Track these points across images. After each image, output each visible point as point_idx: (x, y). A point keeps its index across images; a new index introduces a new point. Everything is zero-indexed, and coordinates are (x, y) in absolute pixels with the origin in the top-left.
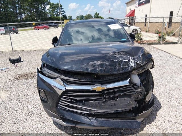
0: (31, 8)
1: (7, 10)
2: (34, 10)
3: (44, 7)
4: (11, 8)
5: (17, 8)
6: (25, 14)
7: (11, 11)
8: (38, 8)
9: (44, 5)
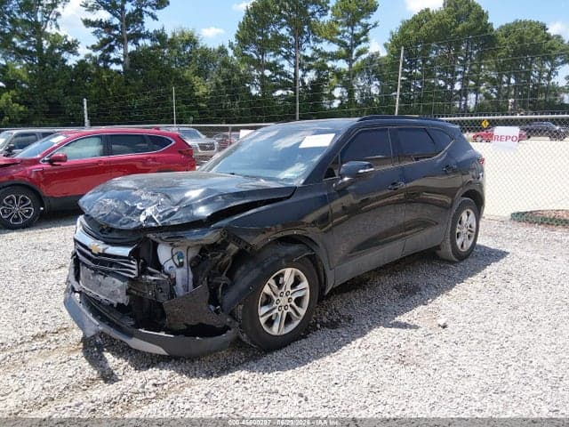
0: (501, 76)
1: (427, 82)
2: (513, 81)
3: (552, 70)
4: (440, 77)
5: (459, 77)
6: (480, 93)
7: (439, 87)
8: (529, 74)
9: (554, 65)
